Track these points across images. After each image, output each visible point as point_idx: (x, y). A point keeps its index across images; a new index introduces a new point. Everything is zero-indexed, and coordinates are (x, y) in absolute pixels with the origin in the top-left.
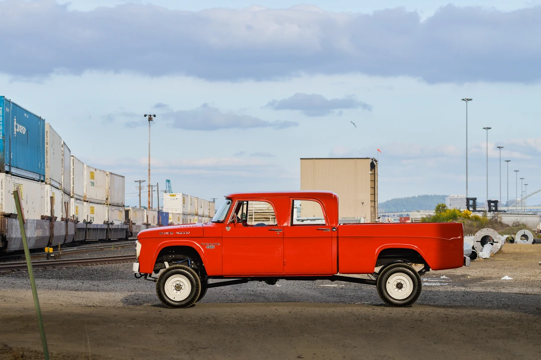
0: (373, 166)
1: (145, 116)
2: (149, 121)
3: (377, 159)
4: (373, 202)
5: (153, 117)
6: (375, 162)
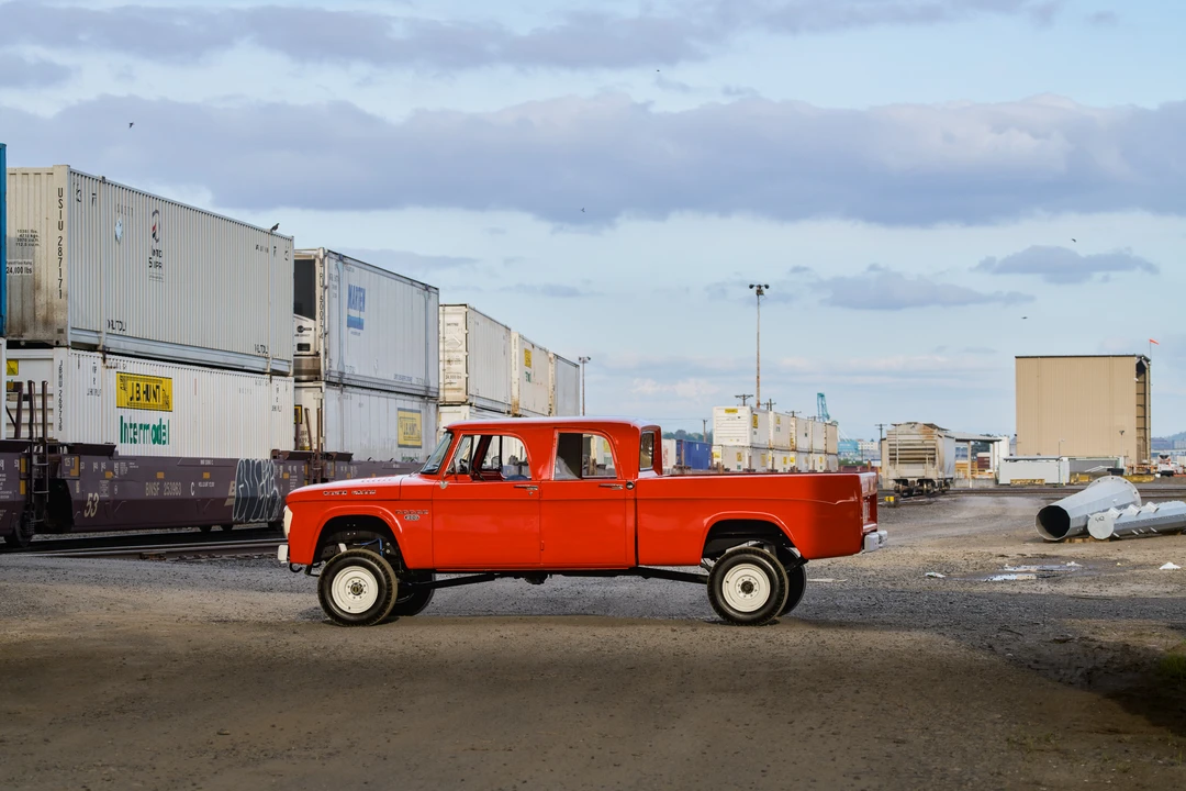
0: (1141, 369)
1: (751, 287)
2: (758, 295)
3: (1148, 357)
4: (1143, 431)
5: (763, 288)
6: (1144, 363)
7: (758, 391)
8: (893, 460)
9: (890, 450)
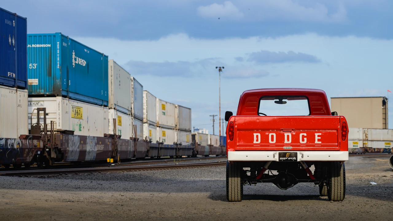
0: (384, 103)
1: (217, 68)
2: (219, 71)
3: (387, 98)
5: (222, 68)
6: (385, 100)
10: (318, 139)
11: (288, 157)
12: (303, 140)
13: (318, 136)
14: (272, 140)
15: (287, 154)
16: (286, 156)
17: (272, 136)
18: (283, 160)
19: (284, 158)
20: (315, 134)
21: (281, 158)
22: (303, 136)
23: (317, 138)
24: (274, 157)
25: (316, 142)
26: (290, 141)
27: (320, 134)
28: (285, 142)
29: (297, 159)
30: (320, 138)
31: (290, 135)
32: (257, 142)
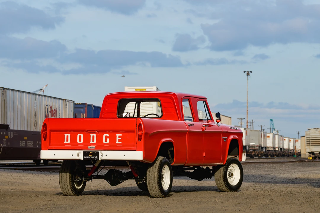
1: (245, 72)
2: (247, 75)
5: (250, 73)
7: (247, 116)
8: (308, 144)
9: (307, 140)
10: (119, 140)
11: (91, 156)
12: (106, 141)
13: (119, 137)
14: (80, 140)
15: (90, 153)
16: (90, 155)
17: (80, 137)
18: (87, 159)
19: (88, 157)
20: (117, 135)
21: (85, 157)
22: (106, 137)
23: (118, 138)
24: (78, 156)
25: (117, 142)
26: (95, 142)
27: (121, 135)
28: (91, 142)
29: (98, 157)
30: (120, 138)
31: (95, 135)
32: (67, 142)
